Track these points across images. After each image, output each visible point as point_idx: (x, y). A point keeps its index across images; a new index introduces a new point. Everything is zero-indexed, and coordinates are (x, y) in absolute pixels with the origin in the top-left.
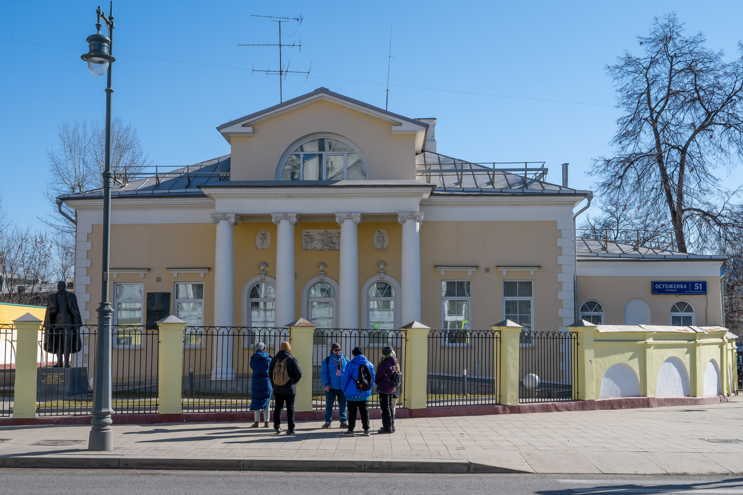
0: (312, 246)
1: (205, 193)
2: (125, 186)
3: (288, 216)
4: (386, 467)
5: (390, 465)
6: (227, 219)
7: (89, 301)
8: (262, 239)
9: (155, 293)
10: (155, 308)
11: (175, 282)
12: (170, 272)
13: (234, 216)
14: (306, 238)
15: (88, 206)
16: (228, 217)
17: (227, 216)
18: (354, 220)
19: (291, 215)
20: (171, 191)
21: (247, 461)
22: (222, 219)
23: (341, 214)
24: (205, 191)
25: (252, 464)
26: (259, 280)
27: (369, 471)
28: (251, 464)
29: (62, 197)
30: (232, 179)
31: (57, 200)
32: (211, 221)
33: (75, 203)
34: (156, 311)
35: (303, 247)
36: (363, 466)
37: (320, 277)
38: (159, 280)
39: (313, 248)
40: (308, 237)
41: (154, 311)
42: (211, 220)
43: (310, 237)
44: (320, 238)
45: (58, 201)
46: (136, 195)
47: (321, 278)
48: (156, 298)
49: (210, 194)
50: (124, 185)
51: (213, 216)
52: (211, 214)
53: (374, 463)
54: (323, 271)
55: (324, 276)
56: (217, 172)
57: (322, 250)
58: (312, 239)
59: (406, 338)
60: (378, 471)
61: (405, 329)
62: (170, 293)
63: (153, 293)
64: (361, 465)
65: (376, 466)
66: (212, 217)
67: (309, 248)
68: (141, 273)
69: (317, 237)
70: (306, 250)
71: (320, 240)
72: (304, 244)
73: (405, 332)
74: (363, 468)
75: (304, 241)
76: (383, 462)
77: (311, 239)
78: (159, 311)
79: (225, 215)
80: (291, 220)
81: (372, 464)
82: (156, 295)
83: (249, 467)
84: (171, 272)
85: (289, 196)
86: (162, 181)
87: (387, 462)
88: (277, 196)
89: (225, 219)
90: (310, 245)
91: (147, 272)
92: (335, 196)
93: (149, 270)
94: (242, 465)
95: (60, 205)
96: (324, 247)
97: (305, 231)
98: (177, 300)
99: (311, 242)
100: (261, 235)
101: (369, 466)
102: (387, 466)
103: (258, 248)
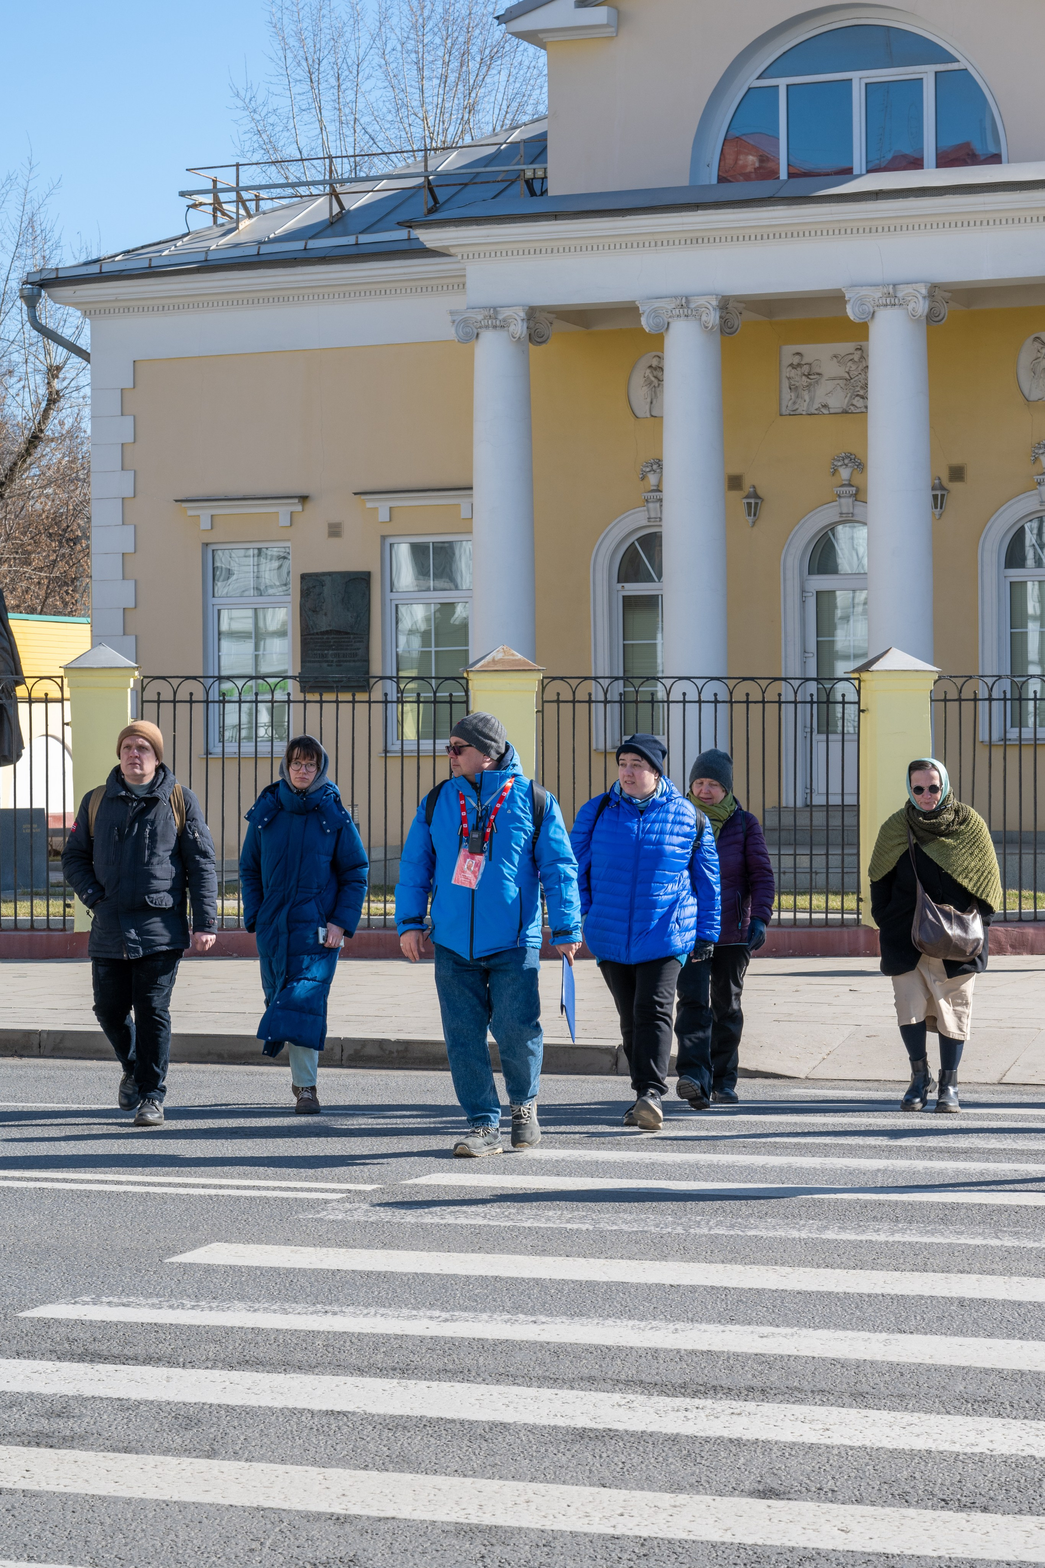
0: (812, 399)
1: (429, 245)
2: (237, 228)
3: (692, 306)
4: (395, 1055)
5: (406, 1050)
6: (503, 326)
7: (132, 605)
8: (651, 383)
9: (324, 574)
10: (324, 623)
11: (384, 538)
12: (369, 505)
13: (522, 314)
14: (793, 373)
15: (116, 300)
16: (504, 320)
17: (500, 317)
18: (910, 307)
19: (702, 301)
20: (364, 238)
21: (49, 1033)
22: (487, 327)
23: (864, 291)
24: (429, 237)
25: (61, 1041)
26: (645, 522)
27: (353, 1064)
28: (58, 1041)
29: (36, 278)
30: (555, 188)
31: (21, 290)
32: (450, 333)
33: (78, 293)
34: (327, 632)
35: (784, 404)
36: (338, 1050)
37: (840, 505)
38: (335, 531)
39: (816, 406)
40: (799, 371)
41: (323, 633)
42: (453, 330)
43: (806, 369)
44: (841, 371)
45: (26, 292)
46: (256, 259)
47: (845, 510)
48: (327, 590)
49: (447, 247)
50: (234, 225)
51: (458, 318)
52: (452, 313)
53: (364, 1042)
54: (850, 485)
55: (851, 500)
56: (518, 164)
57: (845, 412)
58: (812, 375)
59: (858, 703)
60: (376, 1065)
61: (856, 675)
62: (369, 574)
63: (317, 575)
64: (332, 1049)
65: (369, 1051)
66: (453, 322)
67: (803, 407)
68: (282, 511)
69: (830, 369)
70: (794, 414)
71: (841, 378)
72: (787, 395)
73: (856, 683)
74: (338, 1057)
75: (785, 384)
76: (389, 1041)
77: (808, 376)
78: (338, 632)
79: (496, 311)
80: (704, 318)
81: (359, 1047)
82: (327, 580)
83: (53, 1049)
84: (371, 503)
85: (695, 240)
86: (353, 203)
87: (398, 1042)
88: (658, 242)
89: (495, 327)
90: (807, 398)
91: (299, 508)
92: (842, 230)
93: (304, 499)
94: (36, 1043)
95: (31, 301)
96: (855, 402)
97: (789, 350)
98: (394, 596)
99: (809, 386)
100: (648, 371)
101: (352, 1052)
102: (398, 1051)
103: (638, 415)
